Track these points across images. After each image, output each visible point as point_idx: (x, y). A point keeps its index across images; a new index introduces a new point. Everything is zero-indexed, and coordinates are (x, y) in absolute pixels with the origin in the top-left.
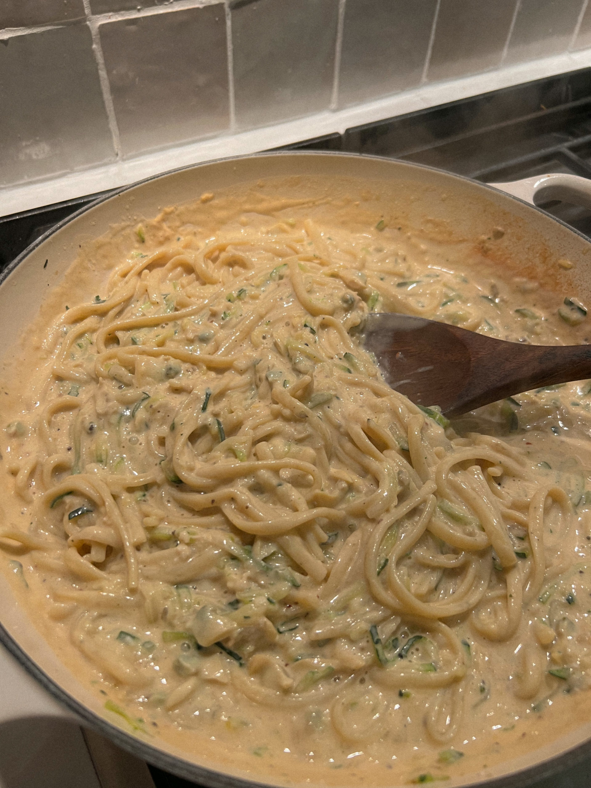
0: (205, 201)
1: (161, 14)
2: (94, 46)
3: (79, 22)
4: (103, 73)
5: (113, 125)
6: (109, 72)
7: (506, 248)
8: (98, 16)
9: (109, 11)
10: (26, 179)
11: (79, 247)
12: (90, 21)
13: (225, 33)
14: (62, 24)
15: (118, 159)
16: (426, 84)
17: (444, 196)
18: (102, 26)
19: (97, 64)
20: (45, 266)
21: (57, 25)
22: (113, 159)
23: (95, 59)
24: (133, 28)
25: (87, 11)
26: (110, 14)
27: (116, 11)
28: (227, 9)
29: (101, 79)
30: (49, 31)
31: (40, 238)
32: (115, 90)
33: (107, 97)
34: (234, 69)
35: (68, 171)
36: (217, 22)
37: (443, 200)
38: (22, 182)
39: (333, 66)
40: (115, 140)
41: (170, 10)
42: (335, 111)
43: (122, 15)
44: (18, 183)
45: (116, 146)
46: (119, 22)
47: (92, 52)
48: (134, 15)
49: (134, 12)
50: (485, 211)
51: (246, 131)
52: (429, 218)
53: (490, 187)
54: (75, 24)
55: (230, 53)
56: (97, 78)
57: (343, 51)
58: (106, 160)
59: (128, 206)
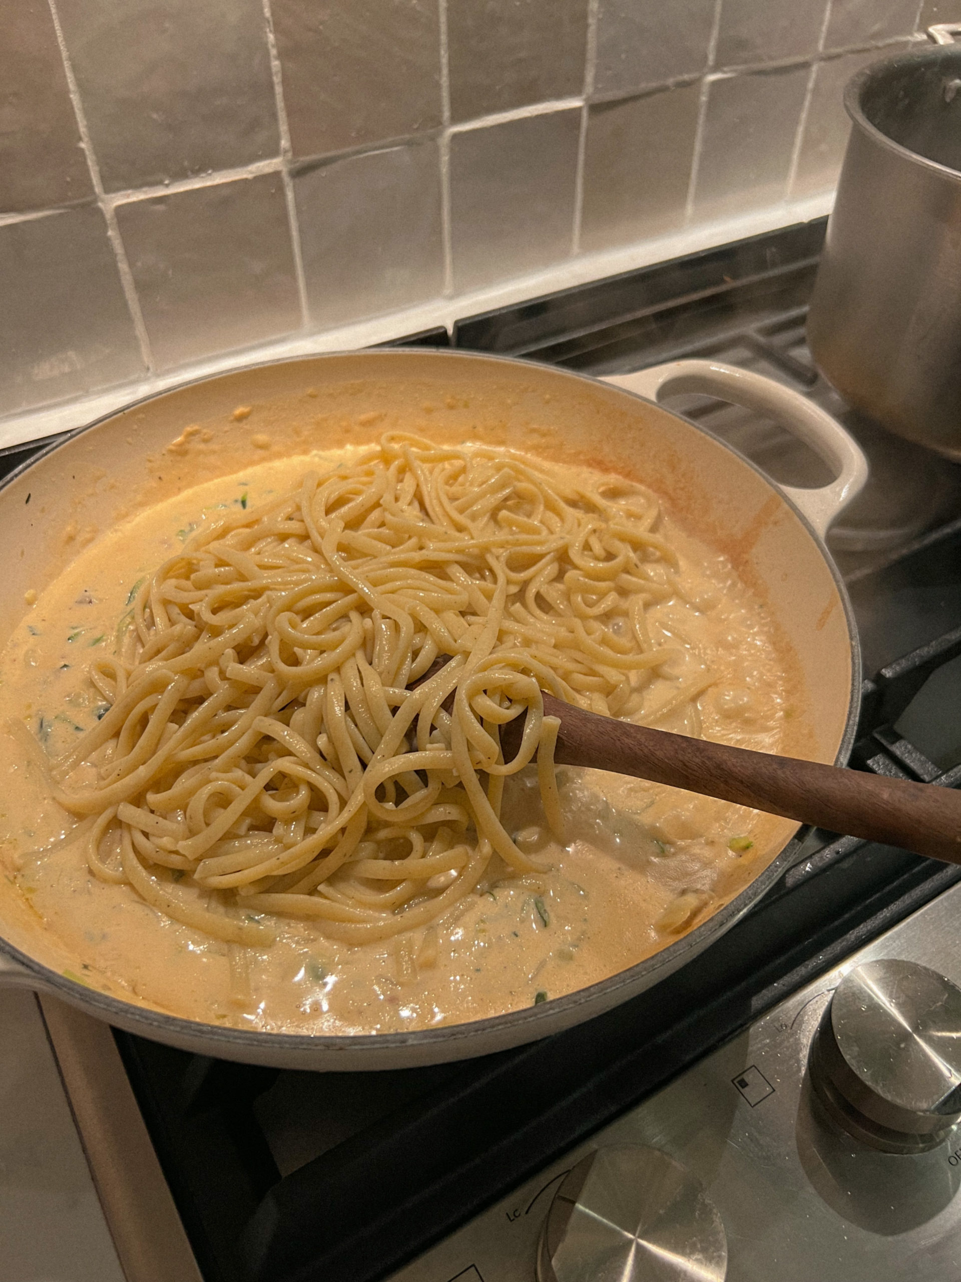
0: (241, 418)
1: (198, 190)
2: (110, 233)
3: (89, 204)
4: (123, 266)
5: (140, 330)
6: (131, 265)
7: (629, 457)
8: (113, 195)
9: (125, 188)
10: (25, 407)
11: (72, 478)
12: (103, 201)
13: (285, 208)
14: (65, 207)
15: (149, 374)
16: (578, 257)
17: (547, 396)
18: (119, 209)
19: (116, 255)
20: (27, 501)
21: (58, 208)
22: (142, 376)
23: (112, 249)
24: (161, 208)
25: (98, 189)
26: (130, 192)
27: (138, 187)
28: (286, 179)
29: (122, 273)
30: (47, 218)
31: (21, 467)
32: (141, 287)
33: (131, 295)
34: (303, 251)
35: (80, 393)
36: (273, 194)
37: (547, 402)
38: (19, 410)
39: (440, 243)
40: (144, 350)
41: (209, 183)
42: (451, 298)
43: (145, 192)
44: (12, 412)
45: (146, 359)
46: (142, 202)
47: (107, 241)
48: (160, 192)
49: (161, 187)
50: (598, 412)
51: (327, 330)
52: (535, 426)
53: (600, 382)
54: (83, 206)
55: (295, 233)
56: (116, 271)
57: (452, 220)
58: (132, 377)
59: (135, 427)
